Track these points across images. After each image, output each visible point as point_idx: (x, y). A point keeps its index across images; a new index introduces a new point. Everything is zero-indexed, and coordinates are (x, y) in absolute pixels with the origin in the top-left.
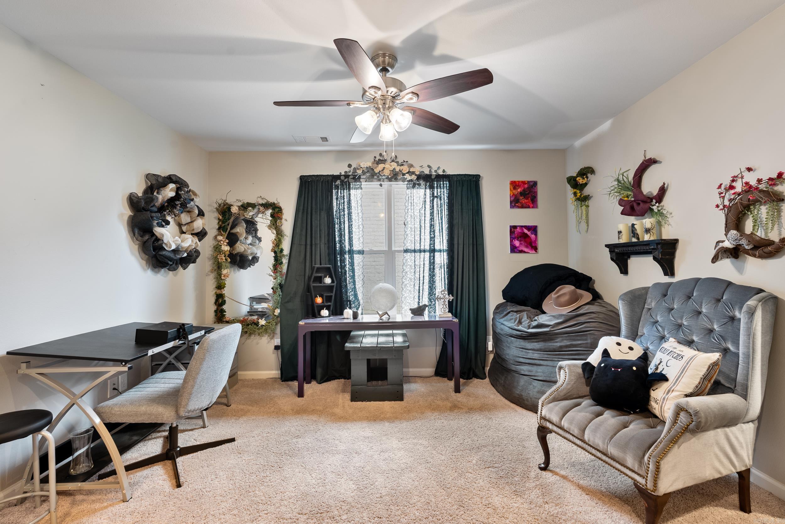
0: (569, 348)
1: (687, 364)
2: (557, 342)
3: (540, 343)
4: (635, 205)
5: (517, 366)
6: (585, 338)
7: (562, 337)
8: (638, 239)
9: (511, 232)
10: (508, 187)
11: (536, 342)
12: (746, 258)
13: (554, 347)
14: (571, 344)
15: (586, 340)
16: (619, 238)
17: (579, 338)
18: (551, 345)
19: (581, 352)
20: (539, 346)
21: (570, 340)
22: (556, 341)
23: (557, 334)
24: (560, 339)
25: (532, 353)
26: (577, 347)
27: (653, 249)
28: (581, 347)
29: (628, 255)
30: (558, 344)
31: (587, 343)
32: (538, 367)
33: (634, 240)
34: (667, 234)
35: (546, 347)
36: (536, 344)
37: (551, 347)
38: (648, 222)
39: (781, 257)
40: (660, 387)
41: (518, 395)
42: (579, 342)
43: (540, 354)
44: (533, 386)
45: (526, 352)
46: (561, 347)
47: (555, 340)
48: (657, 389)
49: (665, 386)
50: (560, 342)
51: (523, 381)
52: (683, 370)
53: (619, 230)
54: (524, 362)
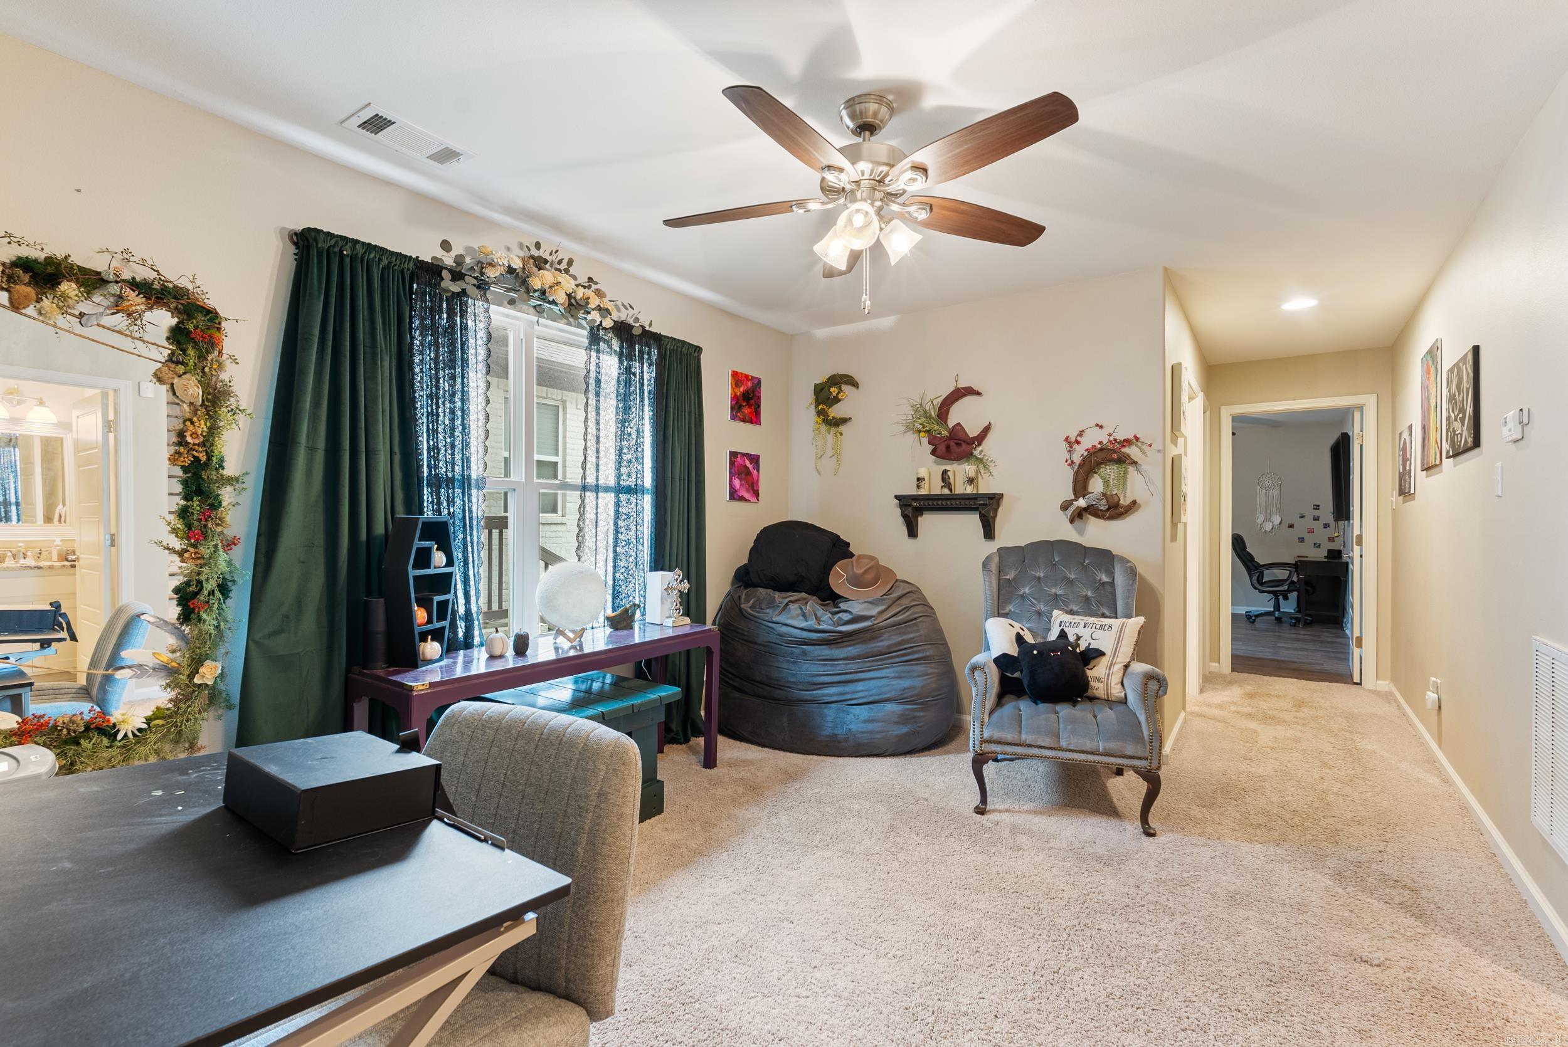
0: (901, 645)
1: (1121, 632)
2: (882, 641)
3: (858, 646)
4: (952, 444)
5: (814, 692)
6: (916, 628)
7: (889, 631)
8: (951, 490)
9: (732, 463)
10: (728, 381)
11: (850, 646)
12: (1088, 518)
13: (880, 649)
14: (902, 640)
15: (918, 631)
16: (918, 487)
17: (909, 630)
18: (875, 647)
19: (915, 649)
20: (855, 651)
21: (900, 634)
22: (881, 639)
23: (882, 628)
24: (888, 634)
25: (843, 664)
26: (911, 643)
27: (981, 505)
28: (914, 642)
29: (919, 511)
30: (886, 643)
31: (920, 636)
32: (856, 683)
33: (946, 491)
34: (986, 486)
35: (868, 650)
36: (850, 648)
37: (876, 649)
38: (969, 468)
39: (1124, 519)
40: (1098, 664)
41: (829, 736)
42: (912, 635)
43: (858, 662)
44: (854, 715)
45: (832, 665)
46: (889, 646)
47: (879, 637)
48: (1094, 667)
49: (1104, 661)
50: (888, 640)
51: (830, 712)
52: (1119, 640)
53: (920, 476)
54: (829, 681)
